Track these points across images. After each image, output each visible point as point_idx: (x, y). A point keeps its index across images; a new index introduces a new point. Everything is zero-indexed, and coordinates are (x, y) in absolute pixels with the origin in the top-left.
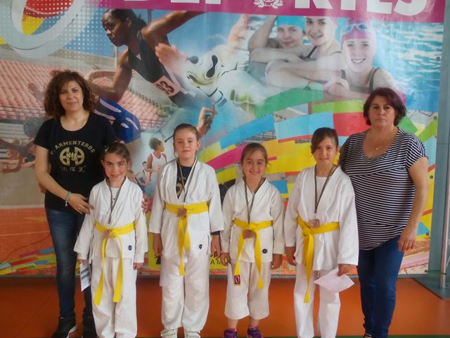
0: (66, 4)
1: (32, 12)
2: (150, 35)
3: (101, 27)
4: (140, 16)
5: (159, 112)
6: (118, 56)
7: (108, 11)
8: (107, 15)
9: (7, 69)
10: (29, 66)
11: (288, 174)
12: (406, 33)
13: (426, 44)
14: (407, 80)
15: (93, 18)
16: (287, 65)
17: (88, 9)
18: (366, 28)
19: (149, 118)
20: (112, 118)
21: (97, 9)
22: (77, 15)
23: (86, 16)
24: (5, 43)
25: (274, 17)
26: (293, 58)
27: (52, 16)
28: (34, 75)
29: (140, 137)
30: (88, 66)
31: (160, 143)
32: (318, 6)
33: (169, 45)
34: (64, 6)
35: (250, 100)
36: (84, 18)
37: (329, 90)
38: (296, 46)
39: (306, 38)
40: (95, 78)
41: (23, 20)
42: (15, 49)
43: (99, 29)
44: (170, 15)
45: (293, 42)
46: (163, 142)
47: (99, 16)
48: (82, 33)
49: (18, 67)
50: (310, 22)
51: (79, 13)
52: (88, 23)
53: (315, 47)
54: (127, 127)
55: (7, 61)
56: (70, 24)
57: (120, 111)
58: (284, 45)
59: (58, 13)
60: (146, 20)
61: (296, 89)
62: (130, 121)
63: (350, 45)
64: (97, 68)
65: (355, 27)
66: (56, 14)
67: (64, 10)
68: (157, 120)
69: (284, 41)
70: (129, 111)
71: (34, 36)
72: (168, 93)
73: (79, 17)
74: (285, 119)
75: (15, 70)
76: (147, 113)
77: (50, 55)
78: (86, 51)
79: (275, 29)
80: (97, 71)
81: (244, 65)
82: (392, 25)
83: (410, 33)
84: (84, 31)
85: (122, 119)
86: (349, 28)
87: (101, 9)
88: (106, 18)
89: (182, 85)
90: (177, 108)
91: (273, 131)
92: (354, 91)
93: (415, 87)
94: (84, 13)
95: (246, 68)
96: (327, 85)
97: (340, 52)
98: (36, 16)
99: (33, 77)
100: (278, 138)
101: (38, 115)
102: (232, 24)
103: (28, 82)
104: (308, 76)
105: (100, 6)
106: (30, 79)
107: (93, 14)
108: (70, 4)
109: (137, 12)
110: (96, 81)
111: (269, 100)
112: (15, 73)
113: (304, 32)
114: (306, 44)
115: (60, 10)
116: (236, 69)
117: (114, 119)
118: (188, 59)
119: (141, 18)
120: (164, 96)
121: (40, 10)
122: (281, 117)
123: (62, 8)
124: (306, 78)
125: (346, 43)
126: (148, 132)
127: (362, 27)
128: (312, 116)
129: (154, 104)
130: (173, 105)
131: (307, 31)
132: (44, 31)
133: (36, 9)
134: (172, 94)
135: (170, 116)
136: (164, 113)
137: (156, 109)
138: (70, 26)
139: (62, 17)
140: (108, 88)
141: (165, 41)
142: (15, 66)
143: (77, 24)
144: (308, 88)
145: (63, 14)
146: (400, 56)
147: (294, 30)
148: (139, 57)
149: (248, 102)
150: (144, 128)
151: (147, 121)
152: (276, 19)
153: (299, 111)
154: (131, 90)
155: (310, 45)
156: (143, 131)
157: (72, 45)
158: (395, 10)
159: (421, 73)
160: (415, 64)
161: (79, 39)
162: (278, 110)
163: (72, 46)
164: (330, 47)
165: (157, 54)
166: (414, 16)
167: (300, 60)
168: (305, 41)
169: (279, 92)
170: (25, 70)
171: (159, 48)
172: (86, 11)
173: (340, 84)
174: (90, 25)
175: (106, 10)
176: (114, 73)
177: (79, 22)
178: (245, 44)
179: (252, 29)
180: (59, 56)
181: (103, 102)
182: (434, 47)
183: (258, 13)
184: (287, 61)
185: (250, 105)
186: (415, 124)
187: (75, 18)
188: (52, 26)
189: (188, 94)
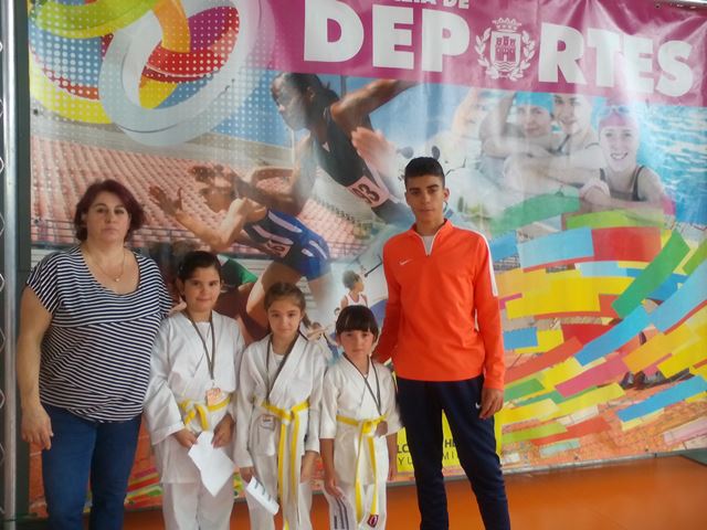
0: (216, 62)
1: (155, 73)
2: (342, 115)
3: (271, 100)
4: (329, 84)
5: (357, 231)
6: (296, 145)
7: (280, 76)
8: (279, 81)
9: (112, 163)
10: (150, 159)
11: (538, 317)
12: (671, 119)
13: (694, 134)
14: (674, 182)
15: (257, 86)
16: (532, 161)
17: (250, 71)
18: (627, 112)
19: (342, 240)
20: (289, 242)
21: (264, 72)
22: (233, 80)
23: (247, 82)
24: (110, 122)
25: (513, 93)
26: (539, 152)
27: (191, 79)
28: (159, 174)
29: (329, 270)
30: (250, 159)
31: (357, 278)
32: (569, 80)
33: (371, 129)
34: (212, 65)
35: (485, 211)
36: (244, 84)
37: (587, 197)
38: (543, 134)
39: (554, 123)
40: (261, 179)
41: (141, 86)
42: (128, 132)
43: (267, 103)
44: (372, 85)
45: (537, 129)
46: (362, 276)
47: (267, 83)
48: (240, 108)
49: (132, 160)
50: (560, 102)
51: (237, 77)
52: (251, 92)
53: (568, 137)
54: (311, 255)
55: (114, 151)
56: (222, 93)
57: (300, 231)
58: (526, 133)
59: (201, 75)
60: (338, 92)
61: (544, 195)
62: (316, 245)
63: (609, 135)
64: (265, 164)
65: (614, 110)
66: (198, 78)
67: (212, 71)
68: (353, 244)
69: (526, 127)
70: (313, 230)
71: (158, 111)
72: (370, 202)
73: (236, 84)
74: (532, 238)
75: (127, 165)
76: (338, 233)
77: (190, 142)
78: (247, 136)
79: (513, 110)
80: (264, 168)
81: (475, 161)
82: (654, 108)
83: (676, 119)
84: (243, 105)
85: (303, 243)
86: (607, 111)
87: (271, 73)
88: (277, 87)
89: (392, 191)
90: (384, 224)
91: (516, 256)
92: (616, 197)
93: (685, 192)
94: (244, 77)
95: (477, 165)
96: (584, 189)
97: (597, 144)
98: (163, 79)
99: (158, 177)
100: (522, 267)
101: (168, 239)
102: (459, 101)
103: (148, 186)
104: (559, 177)
105: (268, 68)
106: (153, 180)
107: (258, 79)
108: (222, 62)
109: (324, 78)
110: (263, 184)
111: (509, 211)
112: (126, 170)
113: (552, 116)
114: (555, 132)
115: (205, 71)
116: (464, 166)
117: (291, 242)
118: (398, 151)
119: (332, 88)
120: (364, 207)
121: (170, 71)
122: (526, 236)
123: (208, 68)
124: (557, 180)
125: (604, 131)
126: (341, 262)
127: (621, 110)
128: (566, 233)
129: (349, 218)
130: (377, 221)
131: (556, 113)
132: (177, 103)
133: (163, 69)
134: (375, 204)
135: (372, 236)
136: (364, 233)
137: (351, 227)
138: (223, 97)
139: (208, 82)
140: (282, 195)
141: (367, 123)
142: (127, 159)
143: (233, 94)
144: (560, 194)
145: (212, 78)
146: (667, 149)
147: (539, 113)
148: (326, 146)
149: (481, 215)
150: (336, 256)
151: (340, 246)
152: (515, 96)
153: (550, 227)
154: (315, 199)
155: (561, 134)
156: (334, 260)
157: (226, 126)
158: (658, 88)
159: (691, 173)
160: (682, 160)
161: (236, 118)
162: (522, 225)
163: (226, 128)
164: (586, 137)
165: (354, 143)
166: (679, 97)
167: (548, 154)
168: (554, 128)
169: (522, 199)
170: (143, 164)
171: (357, 134)
172: (247, 75)
173: (600, 189)
174: (253, 95)
175: (277, 74)
176: (291, 171)
177: (236, 91)
178: (475, 130)
179: (484, 109)
180: (205, 144)
181: (273, 217)
182: (703, 139)
183: (492, 87)
184: (530, 156)
185: (485, 219)
186: (688, 242)
187: (230, 83)
188: (191, 95)
189: (399, 204)
